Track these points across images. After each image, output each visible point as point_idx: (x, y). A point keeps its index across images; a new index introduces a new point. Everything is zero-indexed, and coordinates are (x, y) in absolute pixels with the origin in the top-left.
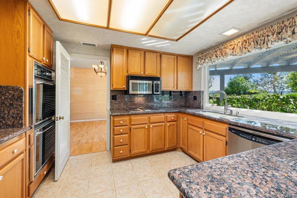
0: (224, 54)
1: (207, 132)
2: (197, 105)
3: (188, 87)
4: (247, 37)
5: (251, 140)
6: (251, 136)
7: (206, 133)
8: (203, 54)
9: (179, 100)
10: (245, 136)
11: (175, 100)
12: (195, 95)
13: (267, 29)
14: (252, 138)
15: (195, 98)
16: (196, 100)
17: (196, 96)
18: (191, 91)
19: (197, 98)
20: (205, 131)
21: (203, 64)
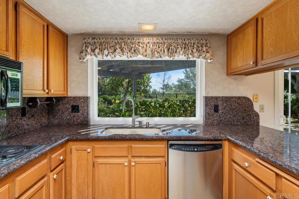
0: (133, 51)
1: (136, 160)
2: (79, 121)
3: (63, 90)
4: (156, 40)
5: (194, 151)
6: (192, 147)
7: (135, 162)
8: (95, 40)
9: (38, 116)
10: (188, 149)
11: (33, 116)
12: (75, 104)
13: (174, 40)
14: (194, 149)
15: (75, 109)
16: (78, 112)
17: (78, 106)
18: (65, 97)
19: (80, 108)
20: (133, 160)
21: (97, 55)
